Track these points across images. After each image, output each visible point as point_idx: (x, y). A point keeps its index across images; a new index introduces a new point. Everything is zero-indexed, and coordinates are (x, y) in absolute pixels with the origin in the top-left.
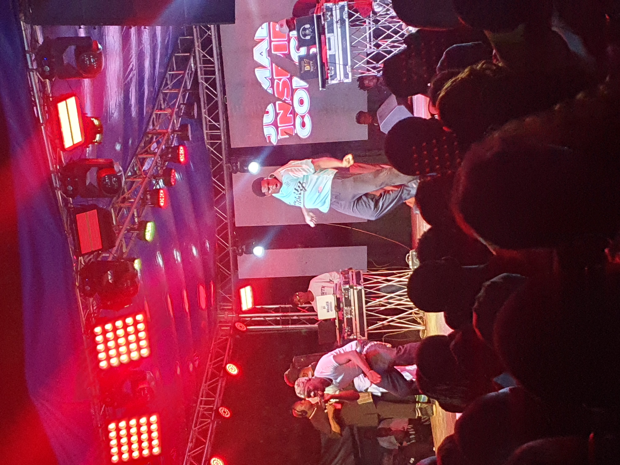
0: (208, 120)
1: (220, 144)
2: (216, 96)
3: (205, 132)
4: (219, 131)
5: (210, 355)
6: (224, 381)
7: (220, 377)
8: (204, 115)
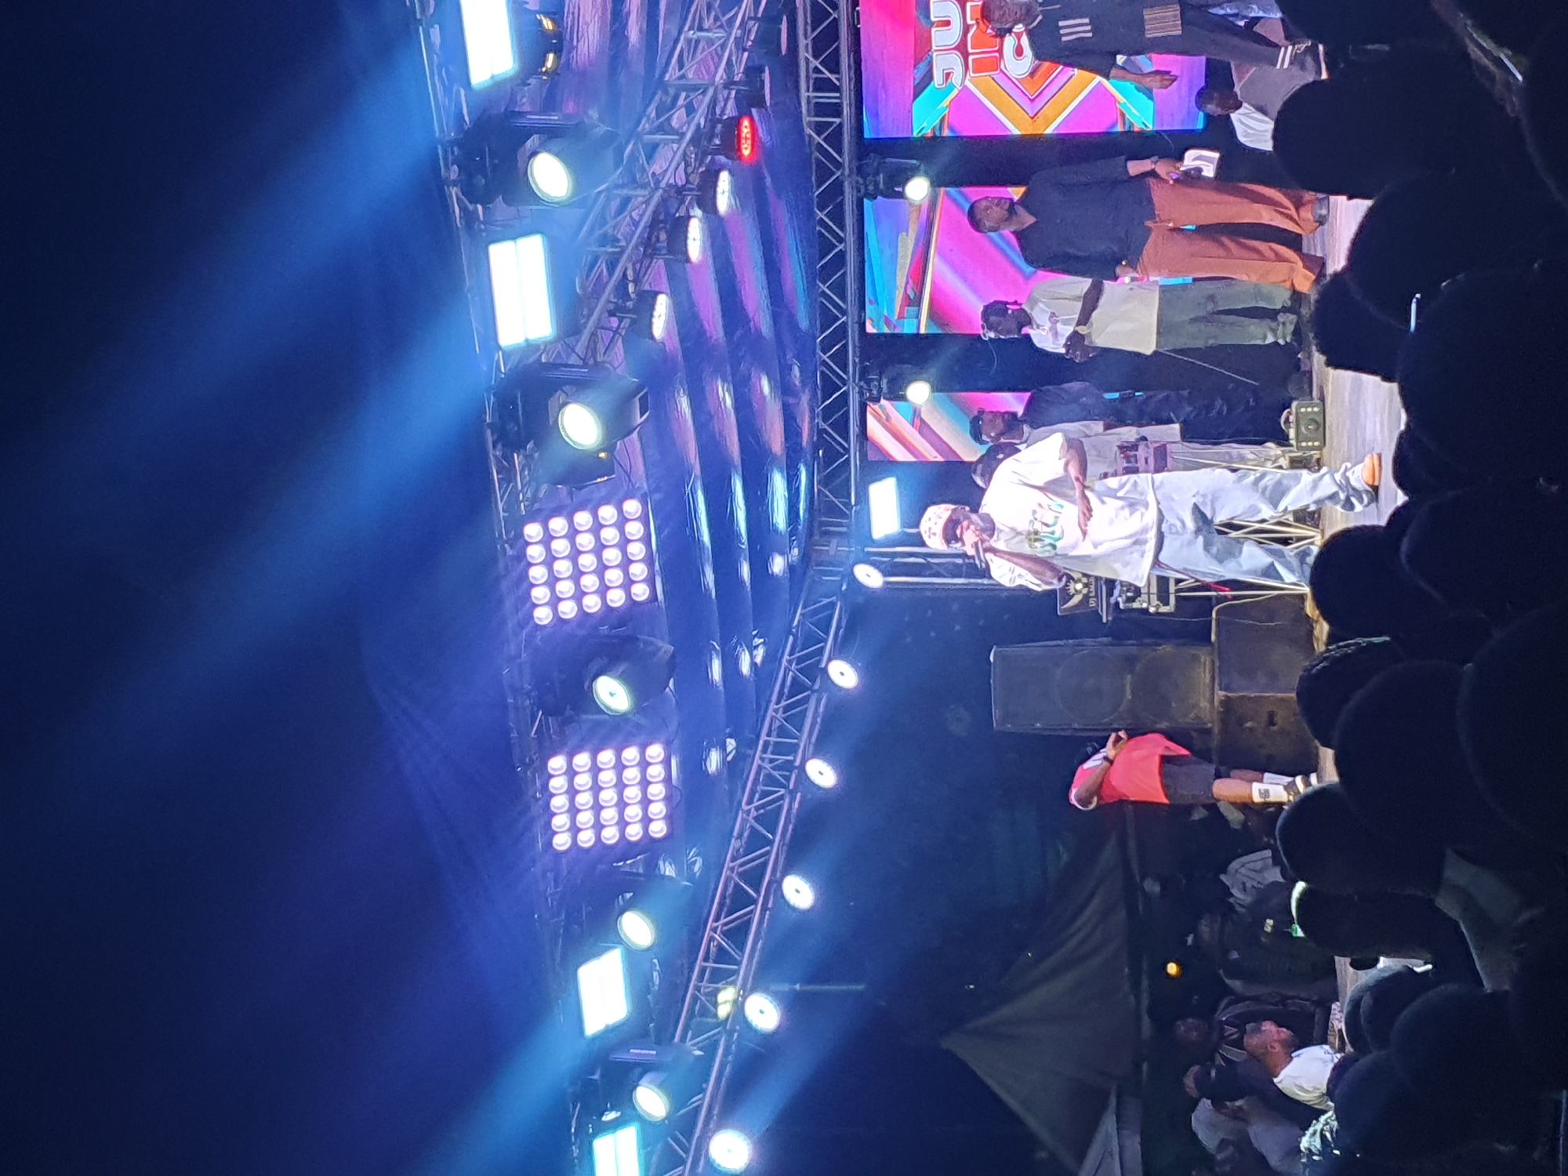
0: (812, 66)
1: (841, 125)
2: (835, 7)
3: (804, 94)
4: (838, 95)
5: (791, 638)
6: (823, 701)
7: (814, 691)
8: (804, 53)
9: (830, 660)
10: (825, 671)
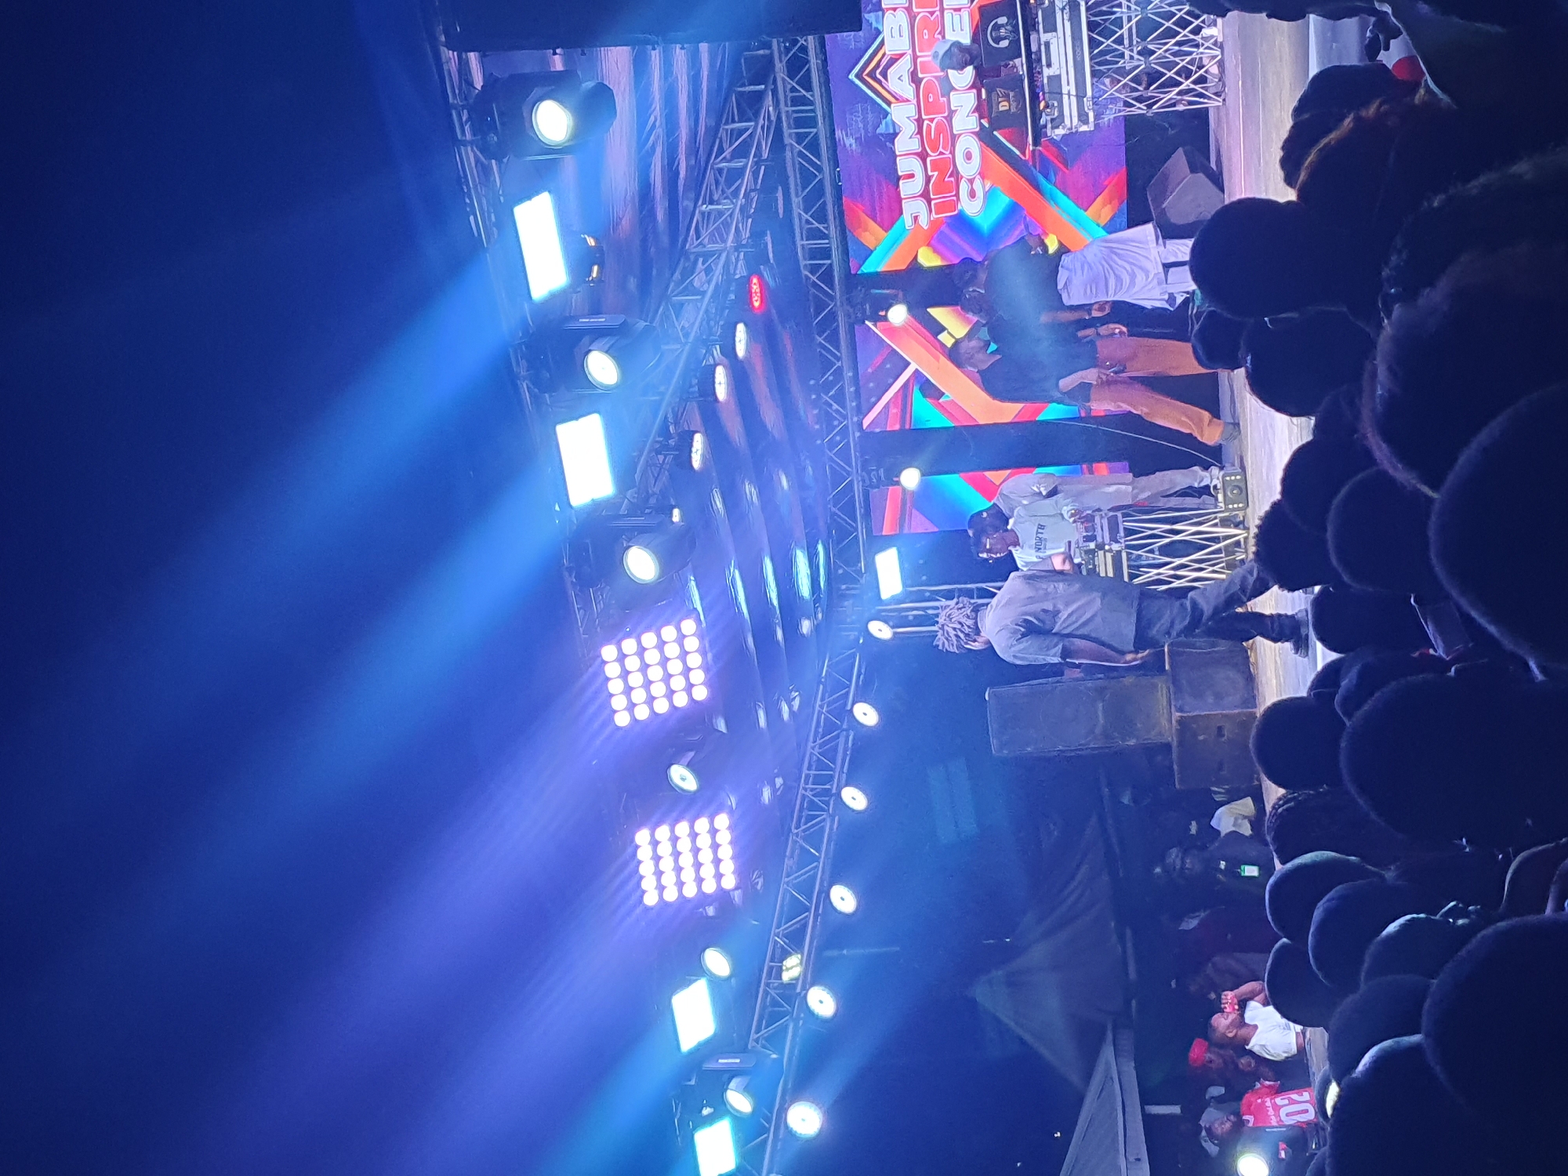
0: (804, 221)
1: (831, 265)
2: (819, 169)
3: (799, 243)
4: (827, 241)
5: (821, 687)
6: (851, 738)
7: (843, 730)
8: (797, 209)
9: (853, 704)
10: (851, 711)
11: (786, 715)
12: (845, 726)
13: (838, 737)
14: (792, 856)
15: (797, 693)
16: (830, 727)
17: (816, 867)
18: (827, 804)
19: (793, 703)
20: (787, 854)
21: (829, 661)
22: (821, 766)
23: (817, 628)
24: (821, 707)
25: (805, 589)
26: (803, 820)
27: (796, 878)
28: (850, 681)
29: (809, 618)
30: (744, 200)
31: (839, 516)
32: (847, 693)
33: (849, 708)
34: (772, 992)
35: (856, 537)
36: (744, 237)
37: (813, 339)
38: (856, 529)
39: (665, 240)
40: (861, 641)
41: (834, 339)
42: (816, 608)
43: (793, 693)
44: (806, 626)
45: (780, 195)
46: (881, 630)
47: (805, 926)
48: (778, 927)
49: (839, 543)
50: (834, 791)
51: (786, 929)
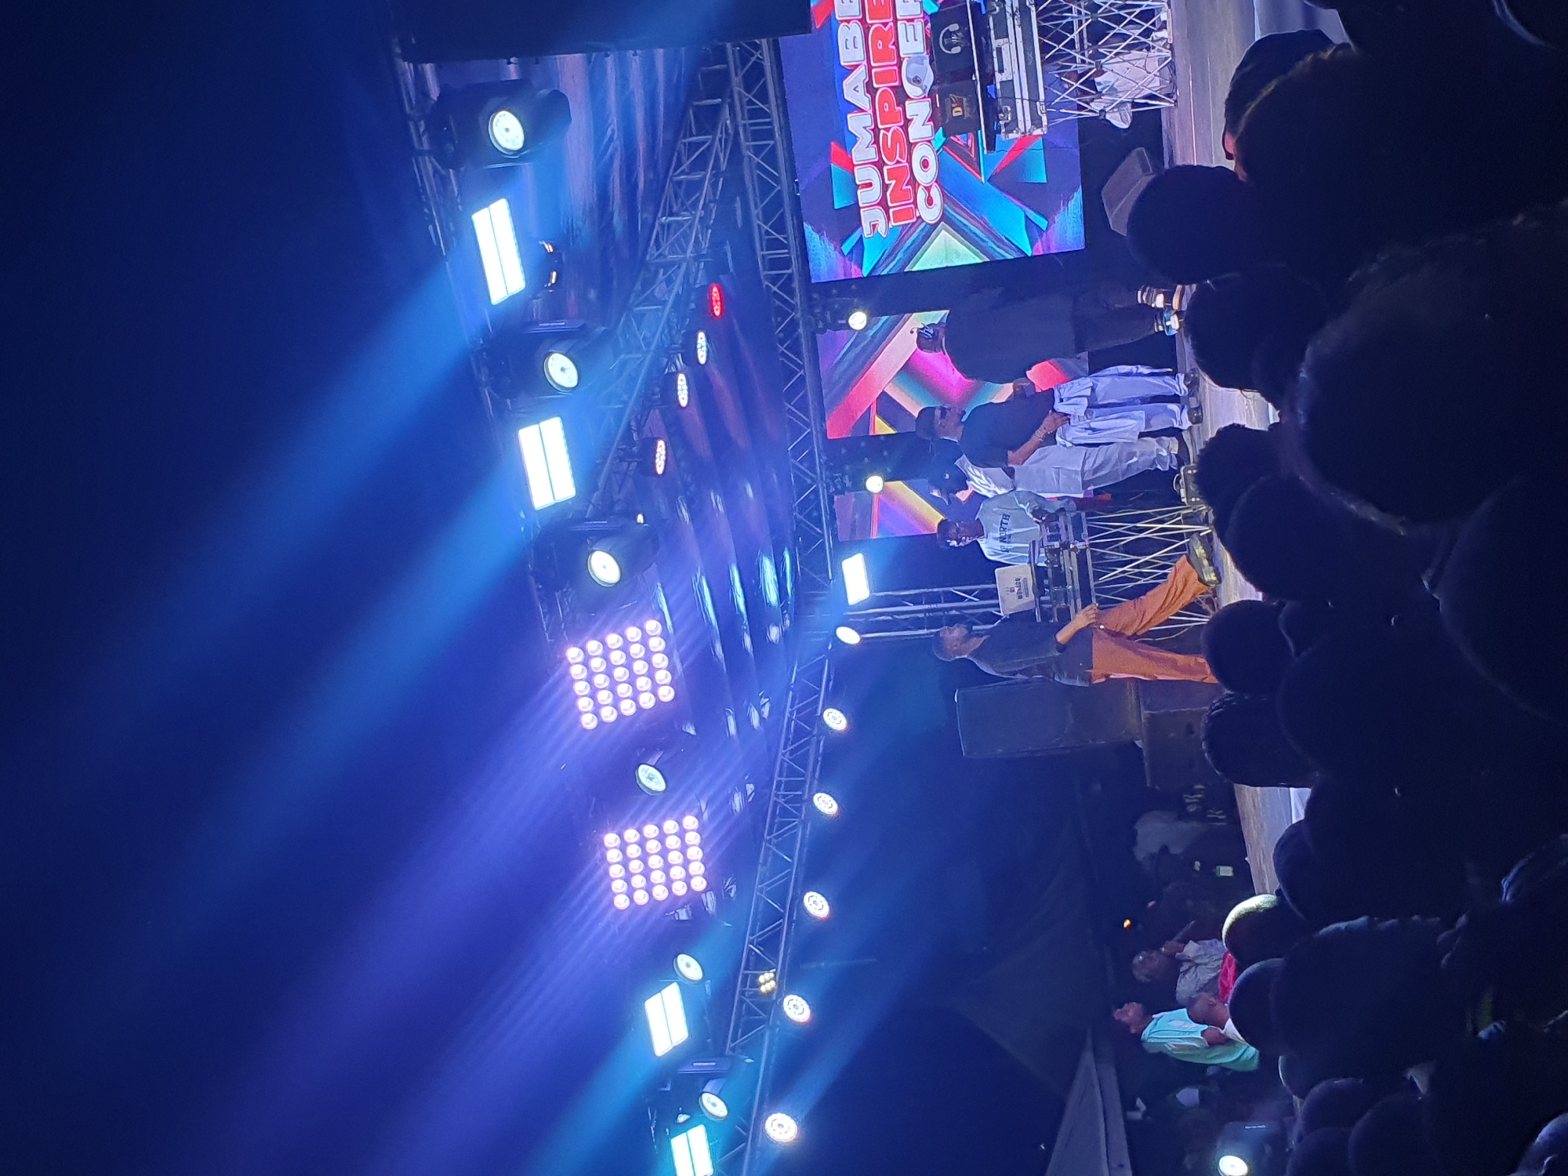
0: (763, 231)
2: (777, 180)
3: (759, 253)
4: (786, 251)
5: (791, 692)
7: (814, 736)
8: (757, 222)
9: (824, 709)
10: (821, 718)
11: (755, 721)
12: (815, 732)
13: (807, 743)
14: (765, 861)
15: (767, 700)
16: (799, 733)
17: (790, 874)
18: (799, 809)
19: (763, 710)
20: (761, 861)
21: (798, 668)
22: (792, 772)
23: (784, 635)
24: (791, 713)
25: (772, 596)
26: (775, 826)
27: (768, 886)
28: (820, 687)
29: (777, 625)
30: (703, 212)
31: (805, 523)
32: (818, 698)
33: (819, 714)
34: (748, 1000)
35: (824, 542)
36: (703, 247)
37: (776, 349)
38: (822, 536)
39: (625, 252)
40: (830, 647)
41: (795, 348)
42: (783, 615)
43: (763, 699)
44: (774, 633)
45: (738, 204)
46: (849, 636)
47: (781, 931)
48: (752, 934)
49: (806, 549)
50: (806, 797)
51: (760, 936)
